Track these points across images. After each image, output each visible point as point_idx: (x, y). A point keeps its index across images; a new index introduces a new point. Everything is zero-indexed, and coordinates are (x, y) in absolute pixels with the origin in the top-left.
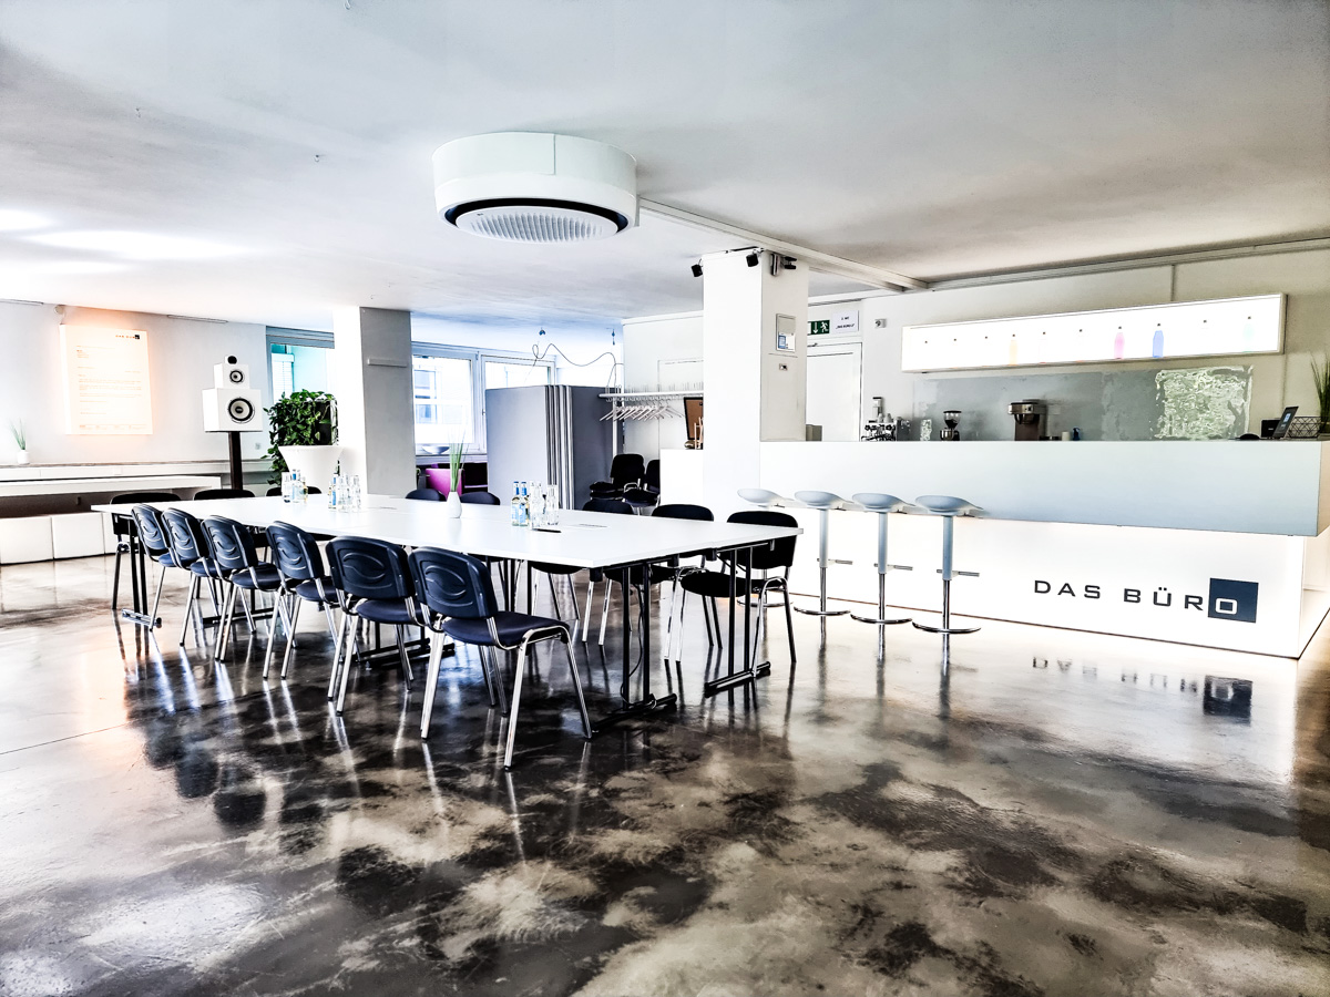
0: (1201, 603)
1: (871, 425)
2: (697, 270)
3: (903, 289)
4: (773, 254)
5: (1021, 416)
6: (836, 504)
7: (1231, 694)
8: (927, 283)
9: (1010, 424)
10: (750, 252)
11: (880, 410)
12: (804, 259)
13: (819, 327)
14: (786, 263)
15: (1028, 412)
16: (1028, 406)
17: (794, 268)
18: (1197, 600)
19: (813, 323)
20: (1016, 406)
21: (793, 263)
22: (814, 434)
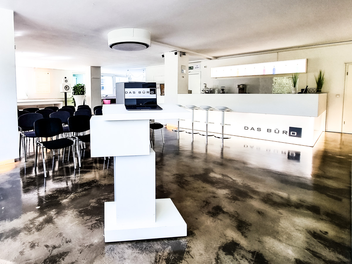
0: (287, 133)
1: (203, 90)
2: (163, 56)
3: (211, 59)
4: (181, 52)
5: (240, 88)
6: (196, 108)
7: (295, 155)
8: (216, 58)
9: (237, 90)
10: (175, 52)
11: (205, 87)
12: (187, 53)
13: (191, 68)
14: (183, 54)
15: (242, 87)
16: (242, 86)
17: (185, 55)
18: (286, 132)
19: (189, 67)
20: (239, 86)
21: (185, 54)
22: (190, 92)
